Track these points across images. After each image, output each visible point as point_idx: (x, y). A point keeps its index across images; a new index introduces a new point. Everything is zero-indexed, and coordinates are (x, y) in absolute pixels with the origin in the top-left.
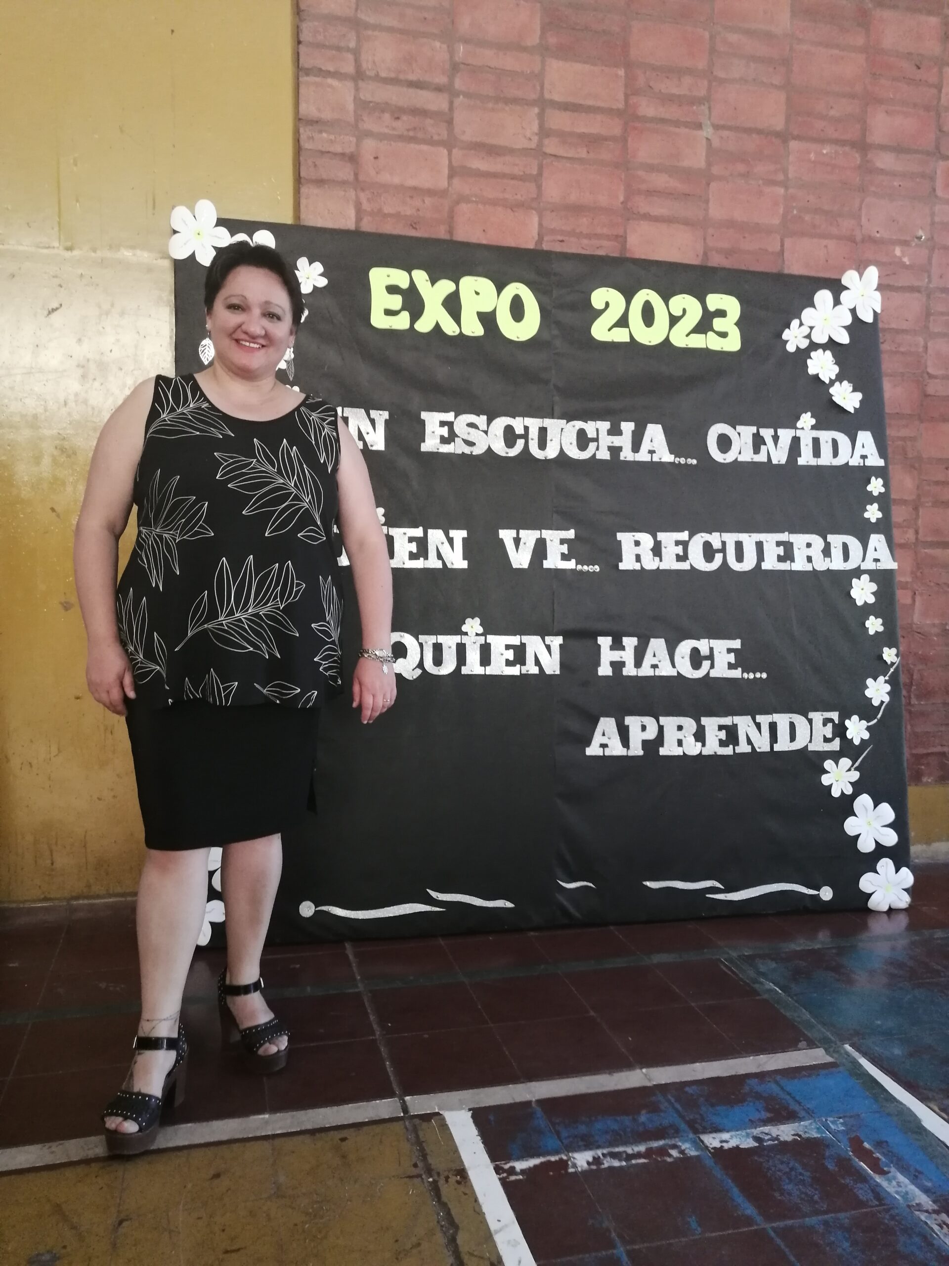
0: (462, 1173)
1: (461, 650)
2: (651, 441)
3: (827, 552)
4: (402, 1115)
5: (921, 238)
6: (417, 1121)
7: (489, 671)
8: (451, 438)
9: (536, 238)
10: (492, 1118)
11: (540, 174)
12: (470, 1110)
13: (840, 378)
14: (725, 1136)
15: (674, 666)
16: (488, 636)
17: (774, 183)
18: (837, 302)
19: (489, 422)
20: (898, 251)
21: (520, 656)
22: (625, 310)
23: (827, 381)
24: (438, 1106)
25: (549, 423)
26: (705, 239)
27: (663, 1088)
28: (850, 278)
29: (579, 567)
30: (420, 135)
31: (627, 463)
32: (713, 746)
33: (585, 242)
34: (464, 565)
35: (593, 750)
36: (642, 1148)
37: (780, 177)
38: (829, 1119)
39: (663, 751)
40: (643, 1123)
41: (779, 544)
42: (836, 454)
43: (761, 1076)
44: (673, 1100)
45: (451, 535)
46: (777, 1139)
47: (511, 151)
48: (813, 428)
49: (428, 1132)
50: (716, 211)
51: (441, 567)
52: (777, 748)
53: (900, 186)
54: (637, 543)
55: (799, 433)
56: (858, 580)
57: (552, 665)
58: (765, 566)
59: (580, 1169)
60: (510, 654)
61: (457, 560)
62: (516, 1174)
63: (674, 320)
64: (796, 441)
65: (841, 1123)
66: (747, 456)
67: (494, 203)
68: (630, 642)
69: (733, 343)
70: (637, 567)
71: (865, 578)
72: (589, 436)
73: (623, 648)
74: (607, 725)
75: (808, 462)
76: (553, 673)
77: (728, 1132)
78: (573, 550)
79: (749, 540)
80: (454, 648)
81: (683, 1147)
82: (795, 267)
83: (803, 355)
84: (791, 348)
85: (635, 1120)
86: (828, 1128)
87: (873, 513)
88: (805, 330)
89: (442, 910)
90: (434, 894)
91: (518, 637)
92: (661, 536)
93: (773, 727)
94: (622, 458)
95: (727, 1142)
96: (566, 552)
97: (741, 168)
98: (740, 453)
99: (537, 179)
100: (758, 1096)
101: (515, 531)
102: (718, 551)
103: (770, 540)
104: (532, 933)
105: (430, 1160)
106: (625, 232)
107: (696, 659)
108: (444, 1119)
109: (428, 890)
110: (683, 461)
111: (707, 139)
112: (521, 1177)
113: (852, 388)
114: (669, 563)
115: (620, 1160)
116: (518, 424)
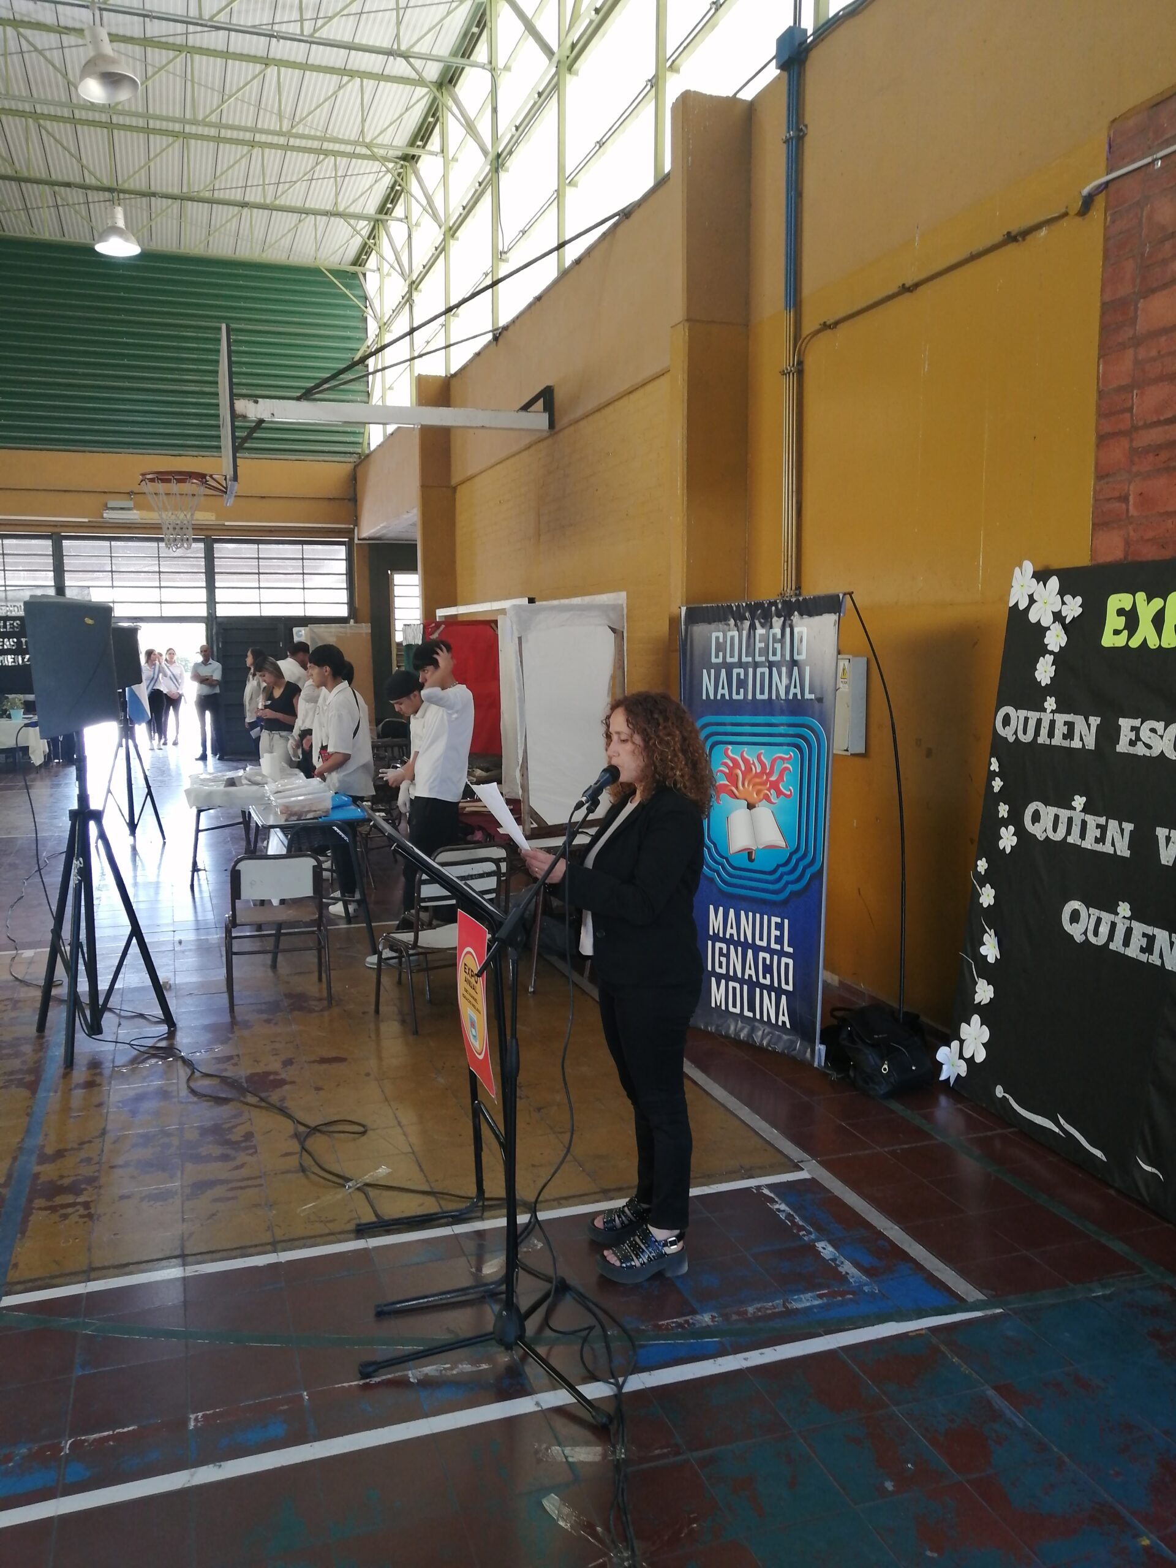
1: (1113, 927)
7: (1127, 952)
8: (1137, 741)
19: (1165, 728)
34: (1127, 854)
45: (1126, 827)
51: (1112, 853)
57: (1171, 961)
60: (1144, 942)
61: (1123, 849)
76: (1170, 969)
80: (1108, 924)
89: (1063, 1135)
91: (1153, 928)
101: (1169, 830)
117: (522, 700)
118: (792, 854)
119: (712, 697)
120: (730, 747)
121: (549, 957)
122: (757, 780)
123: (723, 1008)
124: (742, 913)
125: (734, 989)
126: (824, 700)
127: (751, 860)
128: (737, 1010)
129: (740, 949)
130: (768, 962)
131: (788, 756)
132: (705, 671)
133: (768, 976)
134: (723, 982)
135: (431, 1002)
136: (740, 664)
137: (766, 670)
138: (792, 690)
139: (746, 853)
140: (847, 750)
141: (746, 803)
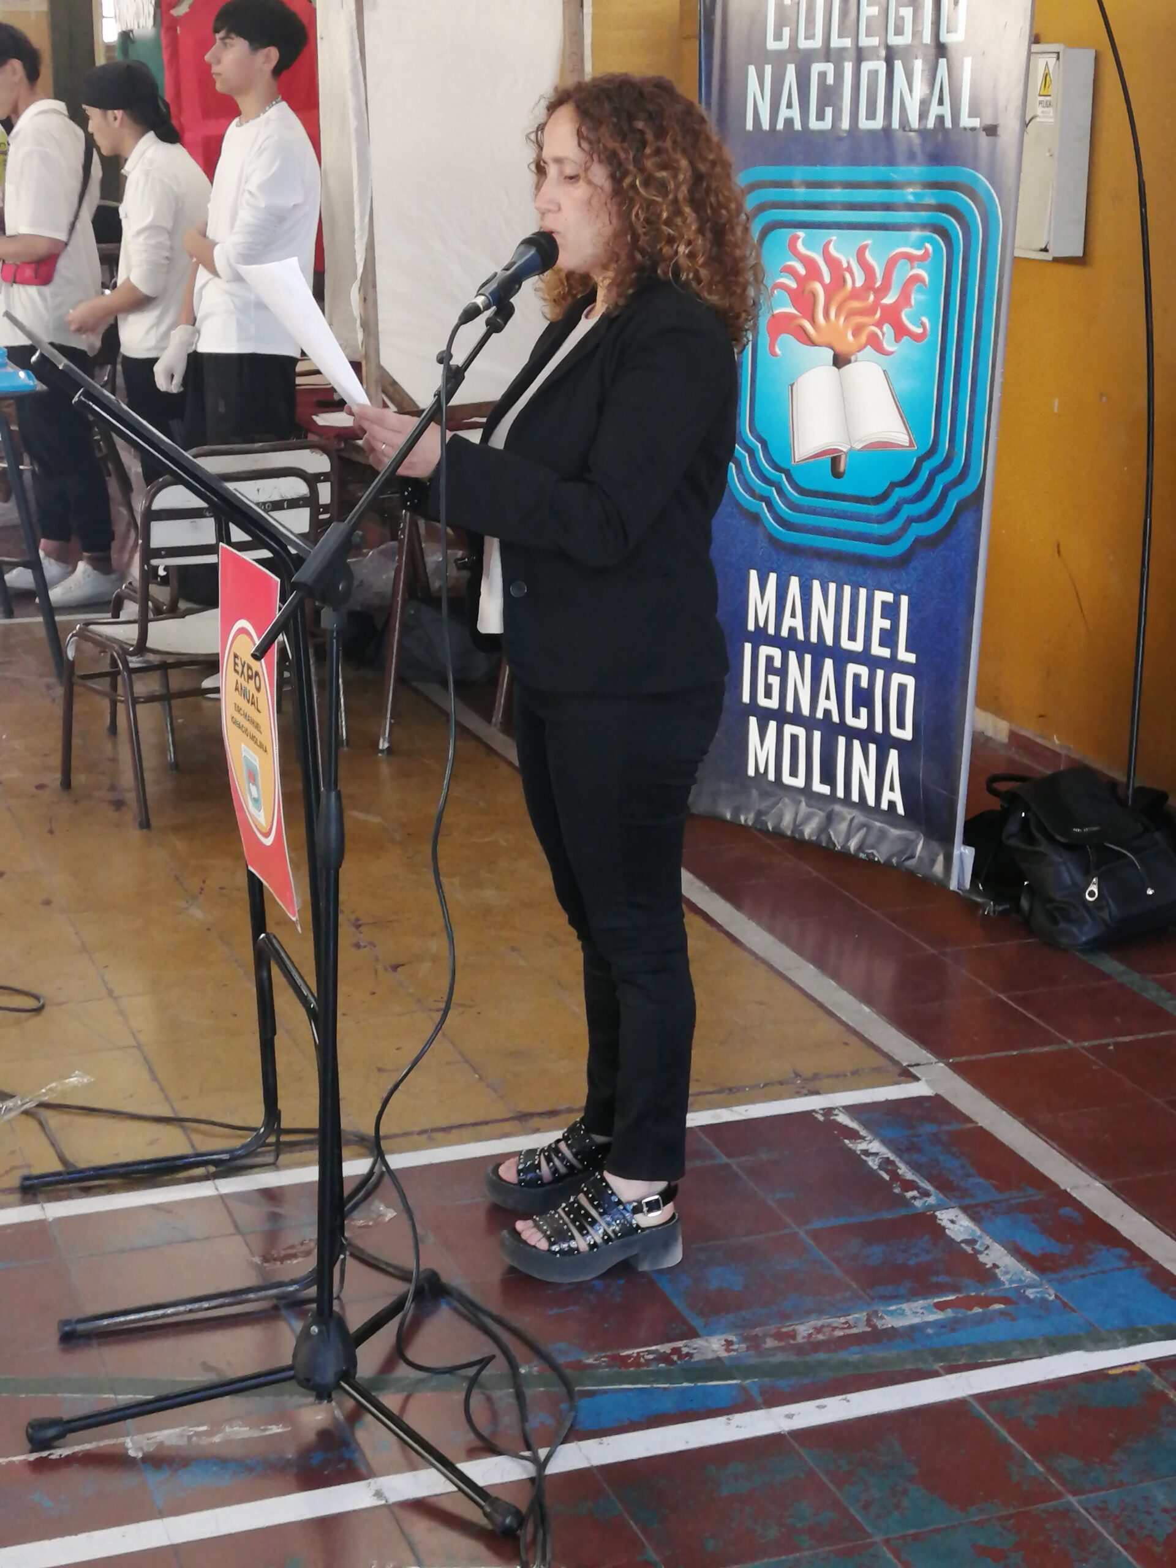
117: (364, 135)
118: (921, 460)
119: (766, 126)
120: (801, 233)
121: (421, 686)
122: (856, 304)
123: (771, 776)
124: (816, 584)
125: (794, 738)
126: (1000, 131)
127: (837, 474)
128: (799, 782)
129: (808, 658)
130: (864, 683)
131: (920, 253)
132: (752, 69)
133: (864, 711)
134: (773, 725)
135: (176, 766)
136: (827, 53)
137: (882, 66)
138: (935, 110)
139: (827, 459)
140: (1045, 250)
141: (831, 353)
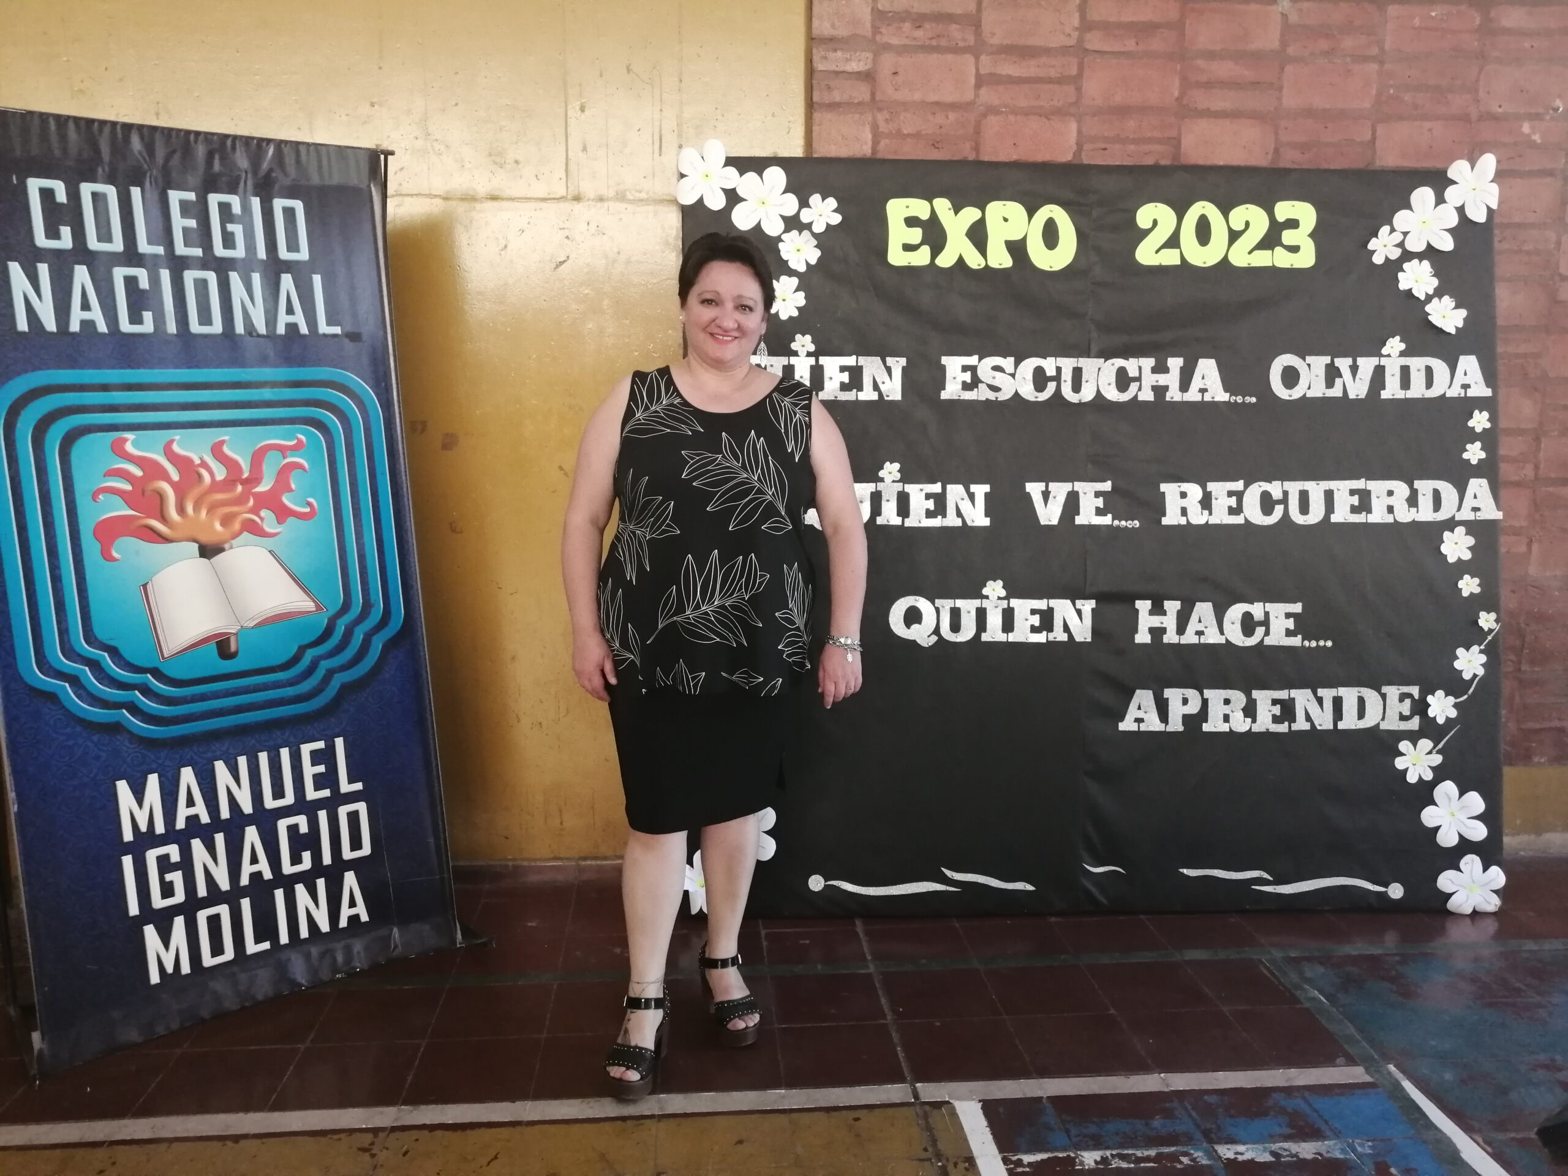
0: (970, 1160)
1: (981, 614)
2: (1203, 378)
3: (1413, 501)
4: (913, 1100)
5: (1558, 109)
6: (927, 1108)
7: (1012, 637)
8: (975, 383)
9: (1075, 148)
10: (1001, 1110)
11: (1080, 74)
12: (980, 1101)
13: (1439, 293)
14: (1241, 1148)
15: (1222, 633)
16: (1011, 600)
17: (1366, 59)
18: (1440, 200)
19: (1017, 364)
20: (1526, 128)
21: (1047, 620)
22: (1176, 228)
23: (1422, 297)
24: (948, 1094)
25: (1084, 363)
26: (1276, 133)
27: (1180, 1095)
28: (1458, 169)
29: (1116, 522)
30: (943, 43)
31: (1174, 404)
32: (1264, 722)
33: (1132, 147)
34: (986, 522)
35: (1127, 725)
36: (1152, 1153)
37: (1375, 51)
38: (1356, 1141)
39: (1206, 727)
40: (1156, 1129)
41: (1353, 492)
42: (1429, 383)
43: (1288, 1091)
44: (1189, 1107)
45: (972, 490)
46: (1296, 1155)
47: (1047, 51)
48: (1402, 354)
49: (937, 1119)
50: (1290, 100)
51: (961, 525)
52: (1341, 726)
53: (1532, 46)
54: (1183, 495)
55: (1384, 361)
56: (1451, 533)
57: (1083, 631)
58: (1335, 518)
59: (1087, 1167)
60: (1036, 620)
61: (978, 517)
62: (1023, 1166)
63: (1234, 236)
64: (1379, 371)
65: (1369, 1146)
66: (1318, 390)
67: (1027, 113)
68: (1172, 607)
69: (1306, 259)
70: (1183, 521)
71: (1460, 530)
72: (1131, 375)
73: (1164, 613)
74: (1143, 698)
75: (1393, 395)
76: (1083, 640)
77: (1244, 1144)
78: (1110, 504)
79: (1316, 490)
80: (973, 613)
81: (1195, 1155)
82: (1389, 158)
83: (1394, 267)
84: (1378, 259)
85: (1147, 1124)
86: (1354, 1150)
87: (1474, 453)
88: (1397, 237)
89: (957, 890)
90: (948, 873)
91: (1045, 601)
92: (1211, 486)
93: (1338, 703)
94: (1168, 399)
95: (1242, 1154)
96: (1102, 506)
97: (1324, 44)
98: (1309, 388)
99: (1076, 81)
100: (1283, 1111)
101: (1044, 484)
102: (1279, 502)
103: (1342, 489)
104: (1053, 919)
105: (940, 1145)
106: (1180, 135)
107: (1248, 625)
108: (954, 1108)
109: (943, 869)
110: (1240, 399)
111: (1282, 14)
112: (1028, 1170)
113: (1454, 304)
114: (1220, 516)
115: (1129, 1163)
116: (1049, 365)
118: (333, 619)
120: (130, 436)
123: (186, 970)
124: (218, 765)
125: (213, 919)
126: (365, 337)
127: (227, 655)
128: (227, 956)
129: (219, 836)
130: (304, 830)
131: (294, 443)
132: (15, 266)
133: (306, 854)
134: (180, 920)
136: (133, 257)
137: (210, 276)
139: (212, 647)
141: (195, 547)
